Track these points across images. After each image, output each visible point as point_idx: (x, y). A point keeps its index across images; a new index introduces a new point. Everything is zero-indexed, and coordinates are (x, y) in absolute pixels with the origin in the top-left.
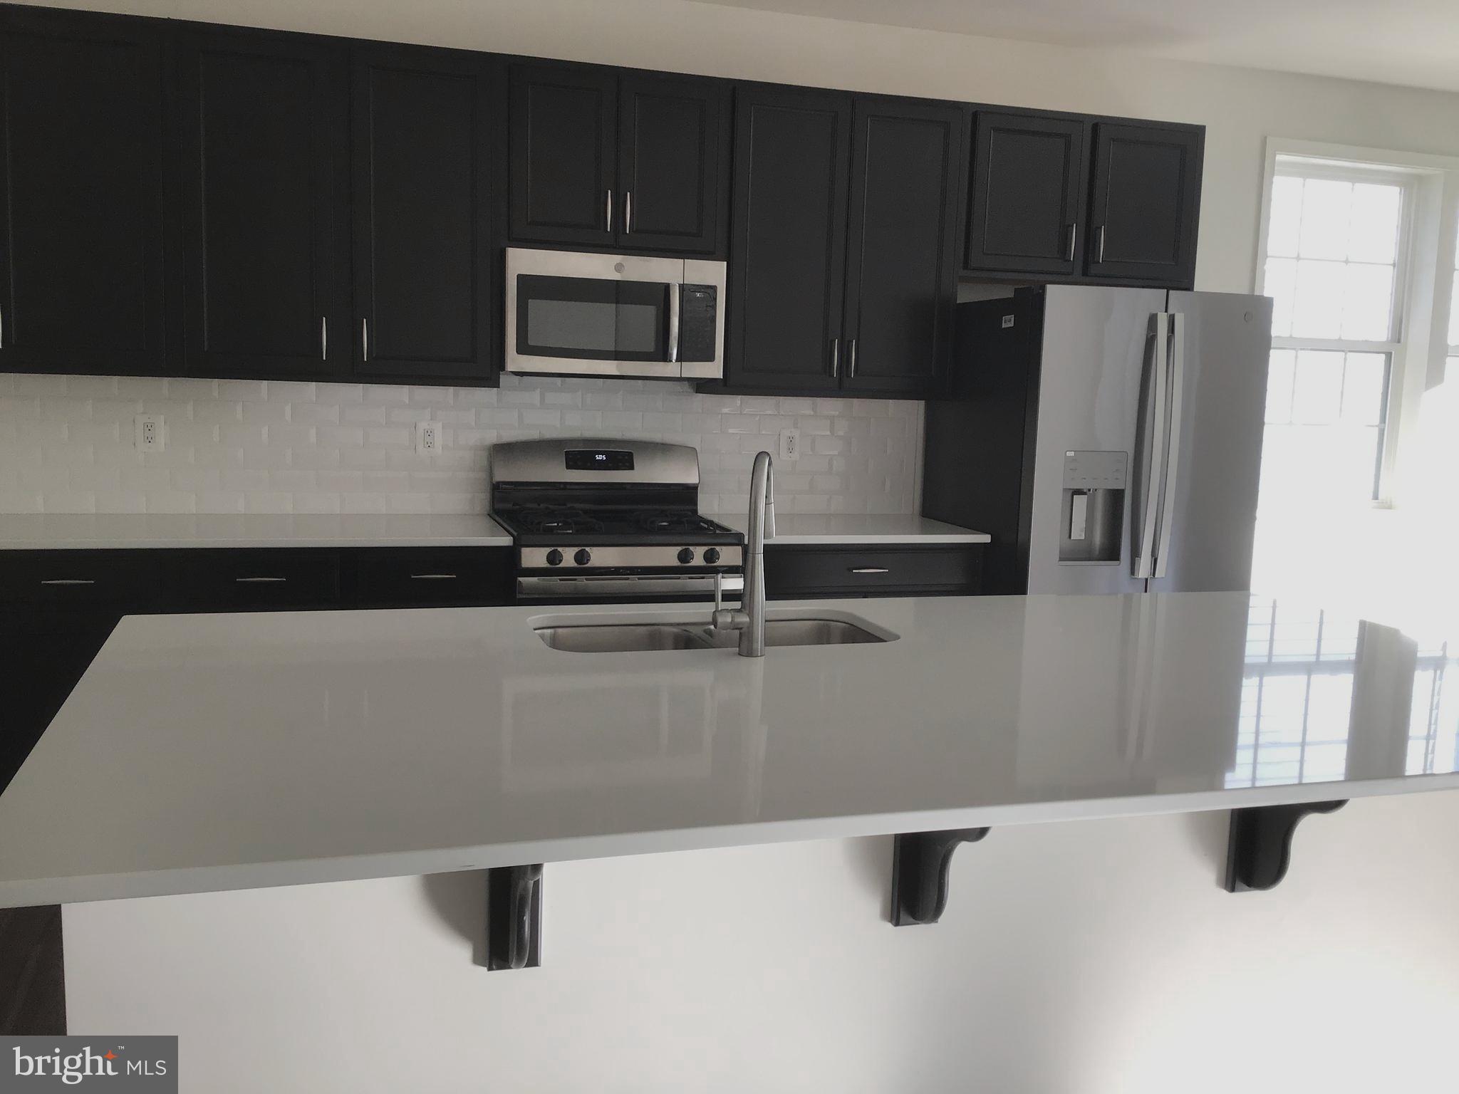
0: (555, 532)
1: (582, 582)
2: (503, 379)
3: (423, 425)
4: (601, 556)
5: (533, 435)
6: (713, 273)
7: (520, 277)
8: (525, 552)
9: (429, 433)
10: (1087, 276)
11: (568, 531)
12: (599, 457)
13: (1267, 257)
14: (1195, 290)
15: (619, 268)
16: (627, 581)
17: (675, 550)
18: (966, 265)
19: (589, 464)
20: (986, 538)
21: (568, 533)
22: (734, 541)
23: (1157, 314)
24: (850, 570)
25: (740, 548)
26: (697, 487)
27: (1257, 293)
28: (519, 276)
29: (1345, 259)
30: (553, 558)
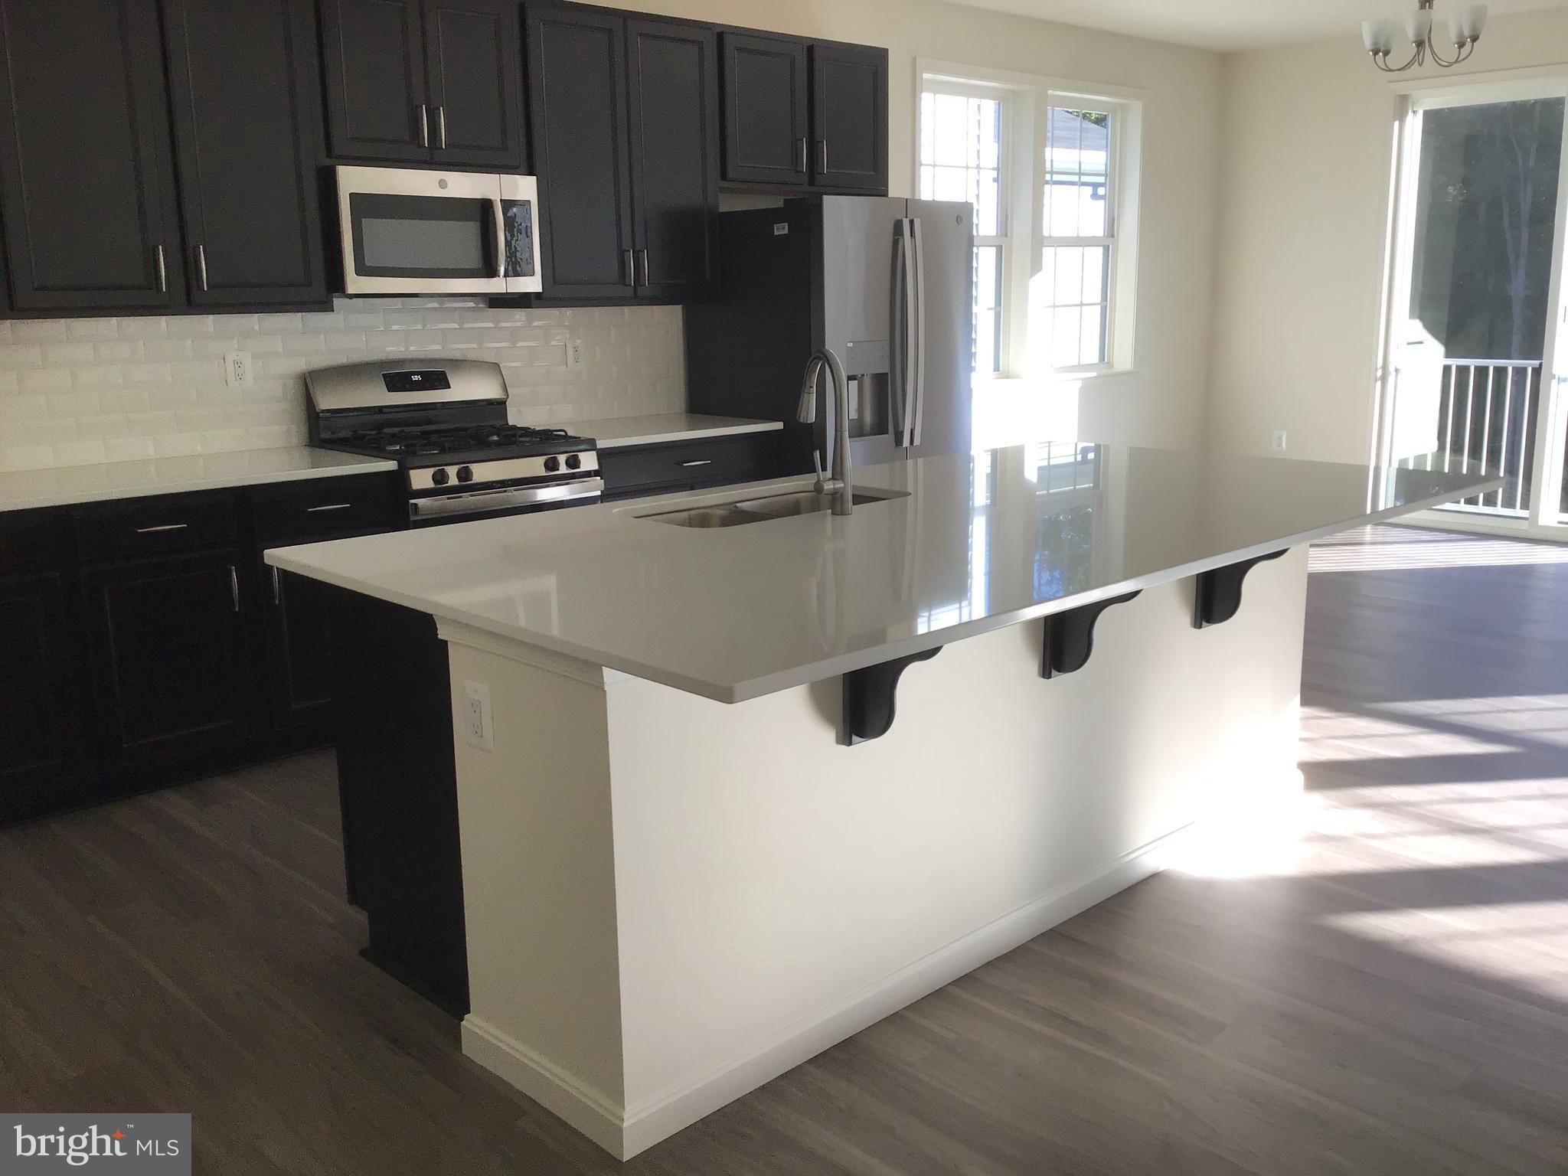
0: (418, 453)
1: (468, 500)
2: (338, 302)
3: (231, 357)
4: (483, 472)
5: (343, 360)
6: (525, 188)
7: (353, 196)
8: (413, 473)
9: (238, 364)
10: (814, 185)
11: (435, 452)
12: (415, 378)
13: (921, 165)
14: (890, 196)
15: (443, 184)
16: (505, 494)
17: (541, 460)
18: (724, 176)
19: (408, 386)
20: (779, 426)
21: (435, 454)
22: (588, 447)
23: (902, 220)
24: (679, 464)
25: (594, 453)
26: (505, 402)
27: (917, 198)
28: (351, 195)
29: (965, 165)
30: (440, 477)
